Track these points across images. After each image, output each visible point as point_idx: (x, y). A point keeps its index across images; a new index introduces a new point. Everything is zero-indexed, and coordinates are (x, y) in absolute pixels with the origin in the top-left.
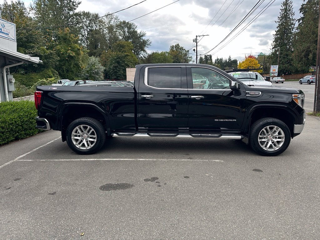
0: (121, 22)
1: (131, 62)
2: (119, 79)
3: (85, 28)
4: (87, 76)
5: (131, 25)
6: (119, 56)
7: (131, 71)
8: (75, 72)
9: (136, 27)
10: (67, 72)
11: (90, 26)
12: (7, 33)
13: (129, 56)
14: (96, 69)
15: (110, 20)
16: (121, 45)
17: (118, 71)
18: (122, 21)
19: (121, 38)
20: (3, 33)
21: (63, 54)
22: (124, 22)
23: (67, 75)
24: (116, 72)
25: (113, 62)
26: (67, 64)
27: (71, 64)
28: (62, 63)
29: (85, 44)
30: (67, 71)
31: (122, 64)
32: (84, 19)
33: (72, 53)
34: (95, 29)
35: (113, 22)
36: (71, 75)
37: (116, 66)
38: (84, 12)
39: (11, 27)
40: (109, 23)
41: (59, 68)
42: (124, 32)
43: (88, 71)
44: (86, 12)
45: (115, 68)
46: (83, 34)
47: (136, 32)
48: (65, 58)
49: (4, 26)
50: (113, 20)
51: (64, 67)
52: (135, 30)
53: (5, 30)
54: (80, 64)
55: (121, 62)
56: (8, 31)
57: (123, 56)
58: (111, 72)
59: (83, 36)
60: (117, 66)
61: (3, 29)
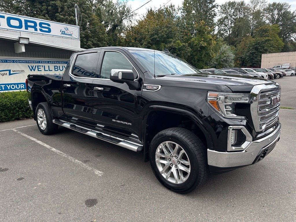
0: (270, 5)
1: (274, 47)
2: (255, 66)
3: (229, 17)
4: (216, 64)
5: (282, 6)
6: (258, 42)
7: (268, 56)
8: (205, 61)
9: (289, 7)
10: (198, 62)
11: (234, 15)
12: (71, 34)
13: (271, 40)
14: (225, 57)
15: (256, 5)
16: (263, 29)
17: (254, 58)
18: (272, 3)
19: (267, 22)
20: (66, 34)
21: (196, 45)
22: (274, 4)
23: (198, 65)
24: (252, 59)
25: (251, 48)
26: (198, 54)
27: (202, 54)
28: (194, 54)
29: (227, 33)
30: (199, 60)
31: (260, 50)
32: (228, 9)
33: (203, 44)
34: (239, 17)
35: (259, 6)
36: (201, 64)
37: (253, 53)
38: (230, 2)
39: (74, 29)
40: (254, 8)
41: (192, 58)
42: (273, 15)
43: (217, 60)
44: (231, 2)
45: (251, 55)
46: (226, 24)
47: (289, 13)
48: (198, 49)
49: (68, 29)
50: (259, 4)
51: (196, 57)
52: (288, 10)
53: (68, 32)
54: (210, 53)
55: (259, 47)
56: (71, 32)
57: (263, 41)
58: (247, 59)
59: (226, 26)
60: (255, 53)
61: (66, 31)
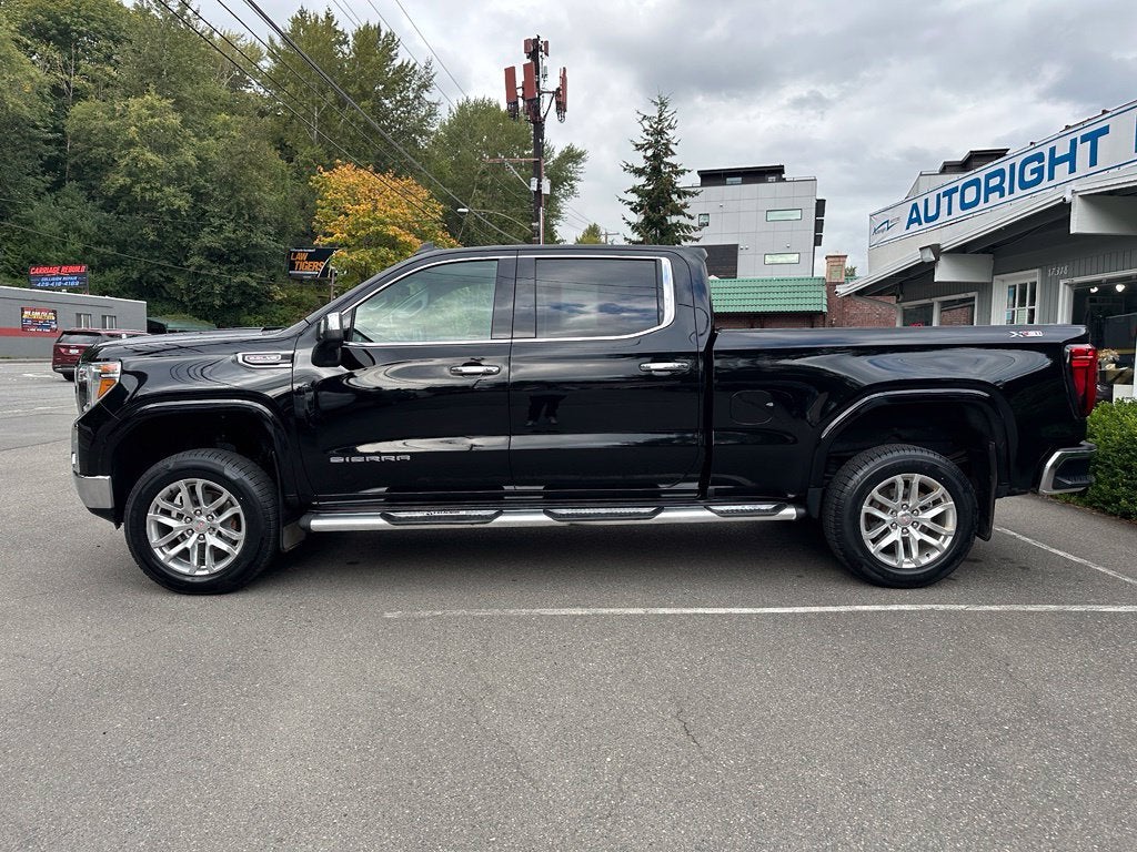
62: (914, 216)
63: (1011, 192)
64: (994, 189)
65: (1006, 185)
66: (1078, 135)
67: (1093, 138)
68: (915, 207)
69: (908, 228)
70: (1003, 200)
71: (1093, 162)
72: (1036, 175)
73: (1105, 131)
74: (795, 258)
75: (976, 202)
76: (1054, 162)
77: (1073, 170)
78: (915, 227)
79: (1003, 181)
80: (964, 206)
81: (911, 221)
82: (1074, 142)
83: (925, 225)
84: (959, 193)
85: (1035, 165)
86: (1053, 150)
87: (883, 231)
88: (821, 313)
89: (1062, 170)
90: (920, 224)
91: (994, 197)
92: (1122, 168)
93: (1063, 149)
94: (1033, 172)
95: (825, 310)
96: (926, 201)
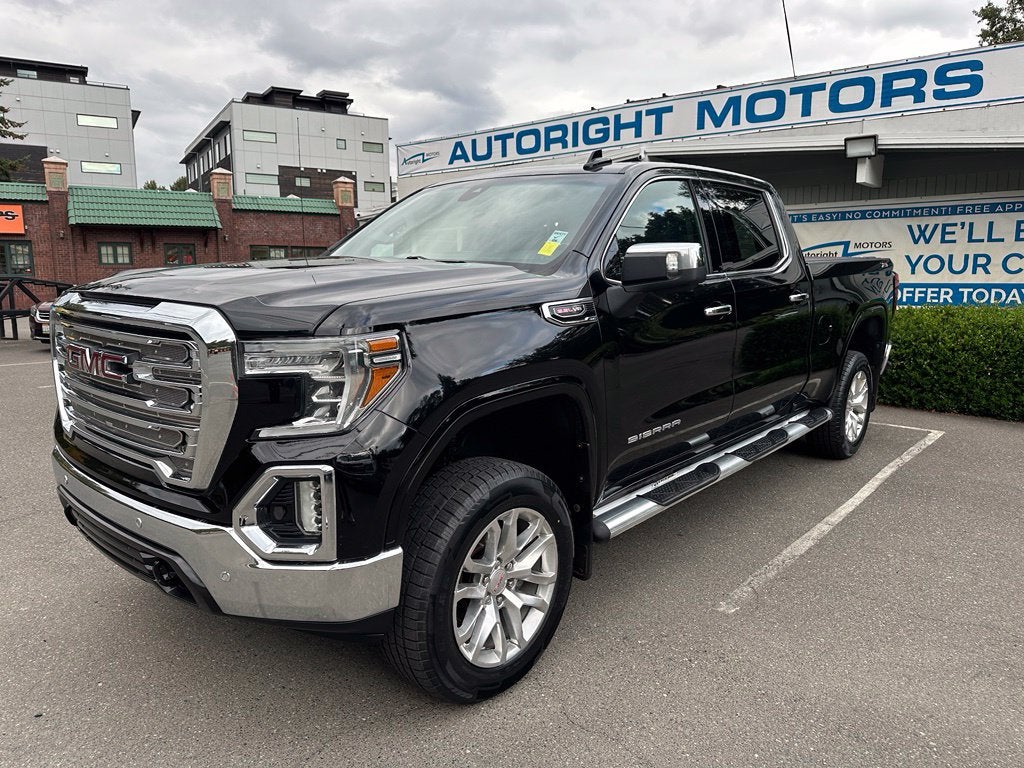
62: (459, 152)
63: (575, 144)
64: (556, 141)
65: (569, 138)
66: (644, 109)
67: (658, 113)
68: (459, 145)
69: (451, 162)
70: (566, 151)
71: (658, 131)
72: (601, 135)
73: (669, 109)
74: (115, 169)
75: (536, 149)
76: (619, 126)
77: (638, 134)
78: (460, 163)
79: (565, 134)
80: (520, 151)
81: (454, 158)
82: (639, 115)
83: (473, 162)
84: (514, 140)
85: (600, 126)
86: (618, 118)
87: (416, 162)
88: (216, 229)
89: (628, 134)
90: (467, 160)
91: (556, 148)
92: (685, 139)
93: (628, 117)
94: (598, 131)
95: (220, 226)
96: (474, 142)
